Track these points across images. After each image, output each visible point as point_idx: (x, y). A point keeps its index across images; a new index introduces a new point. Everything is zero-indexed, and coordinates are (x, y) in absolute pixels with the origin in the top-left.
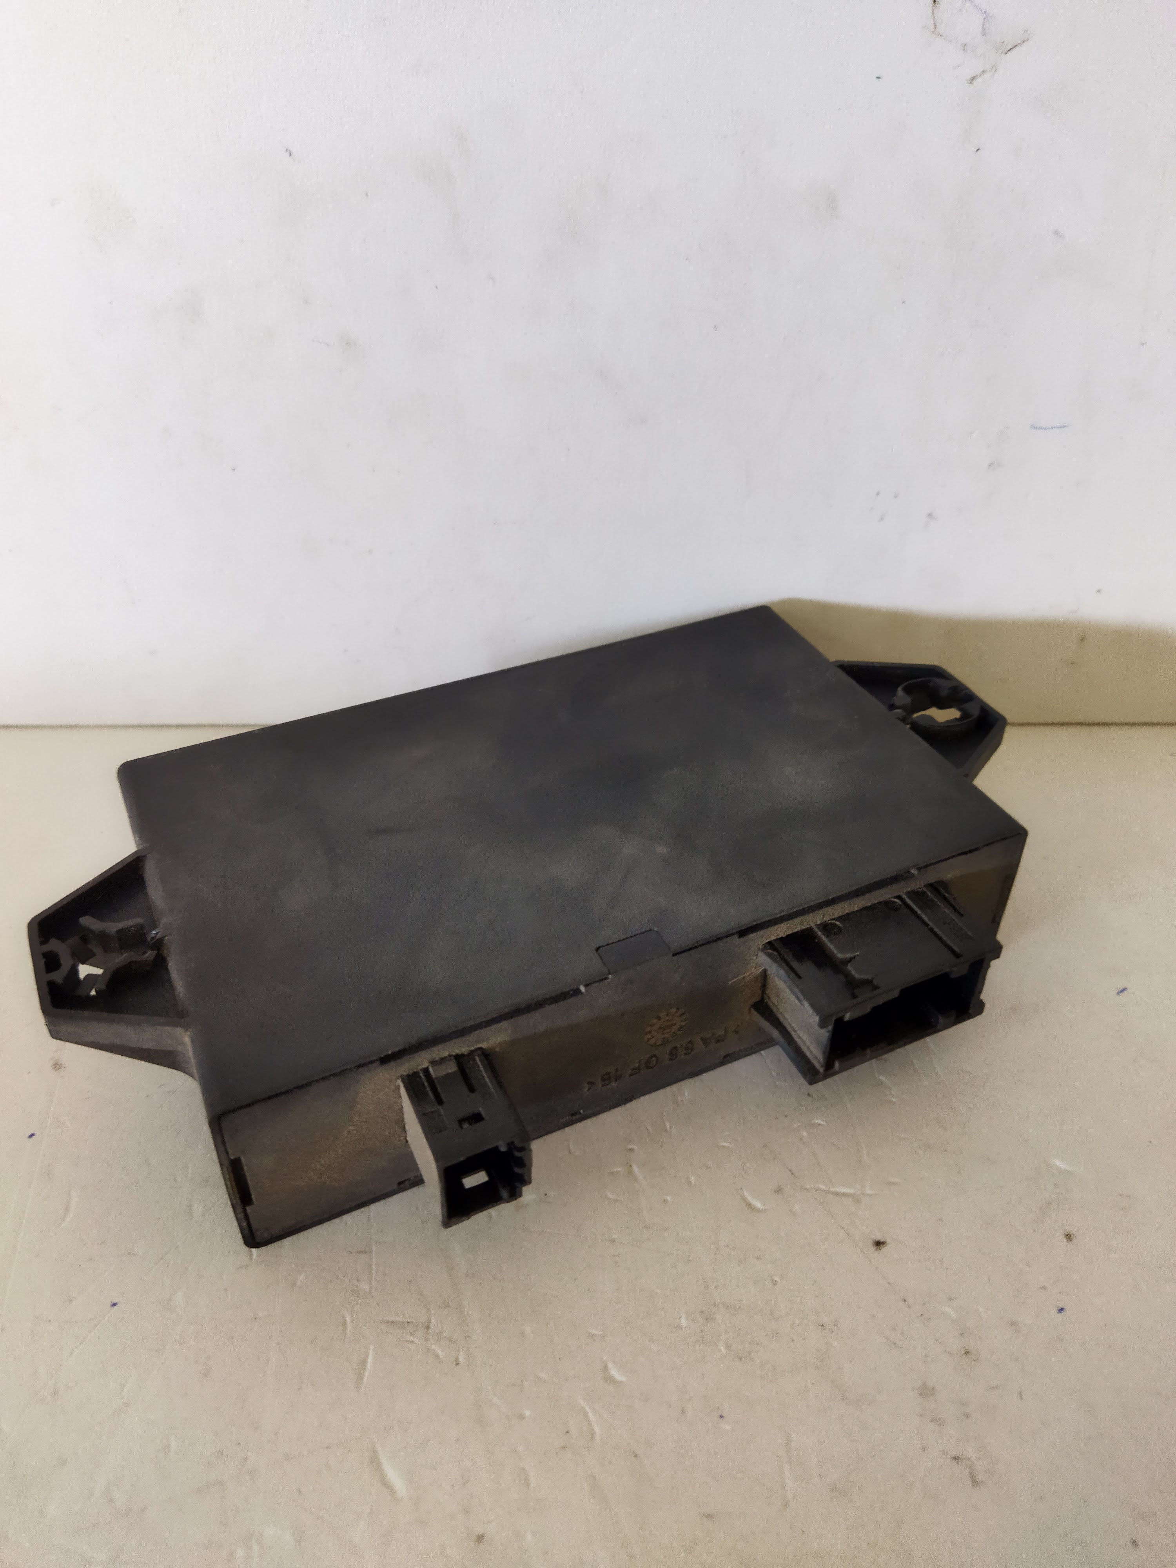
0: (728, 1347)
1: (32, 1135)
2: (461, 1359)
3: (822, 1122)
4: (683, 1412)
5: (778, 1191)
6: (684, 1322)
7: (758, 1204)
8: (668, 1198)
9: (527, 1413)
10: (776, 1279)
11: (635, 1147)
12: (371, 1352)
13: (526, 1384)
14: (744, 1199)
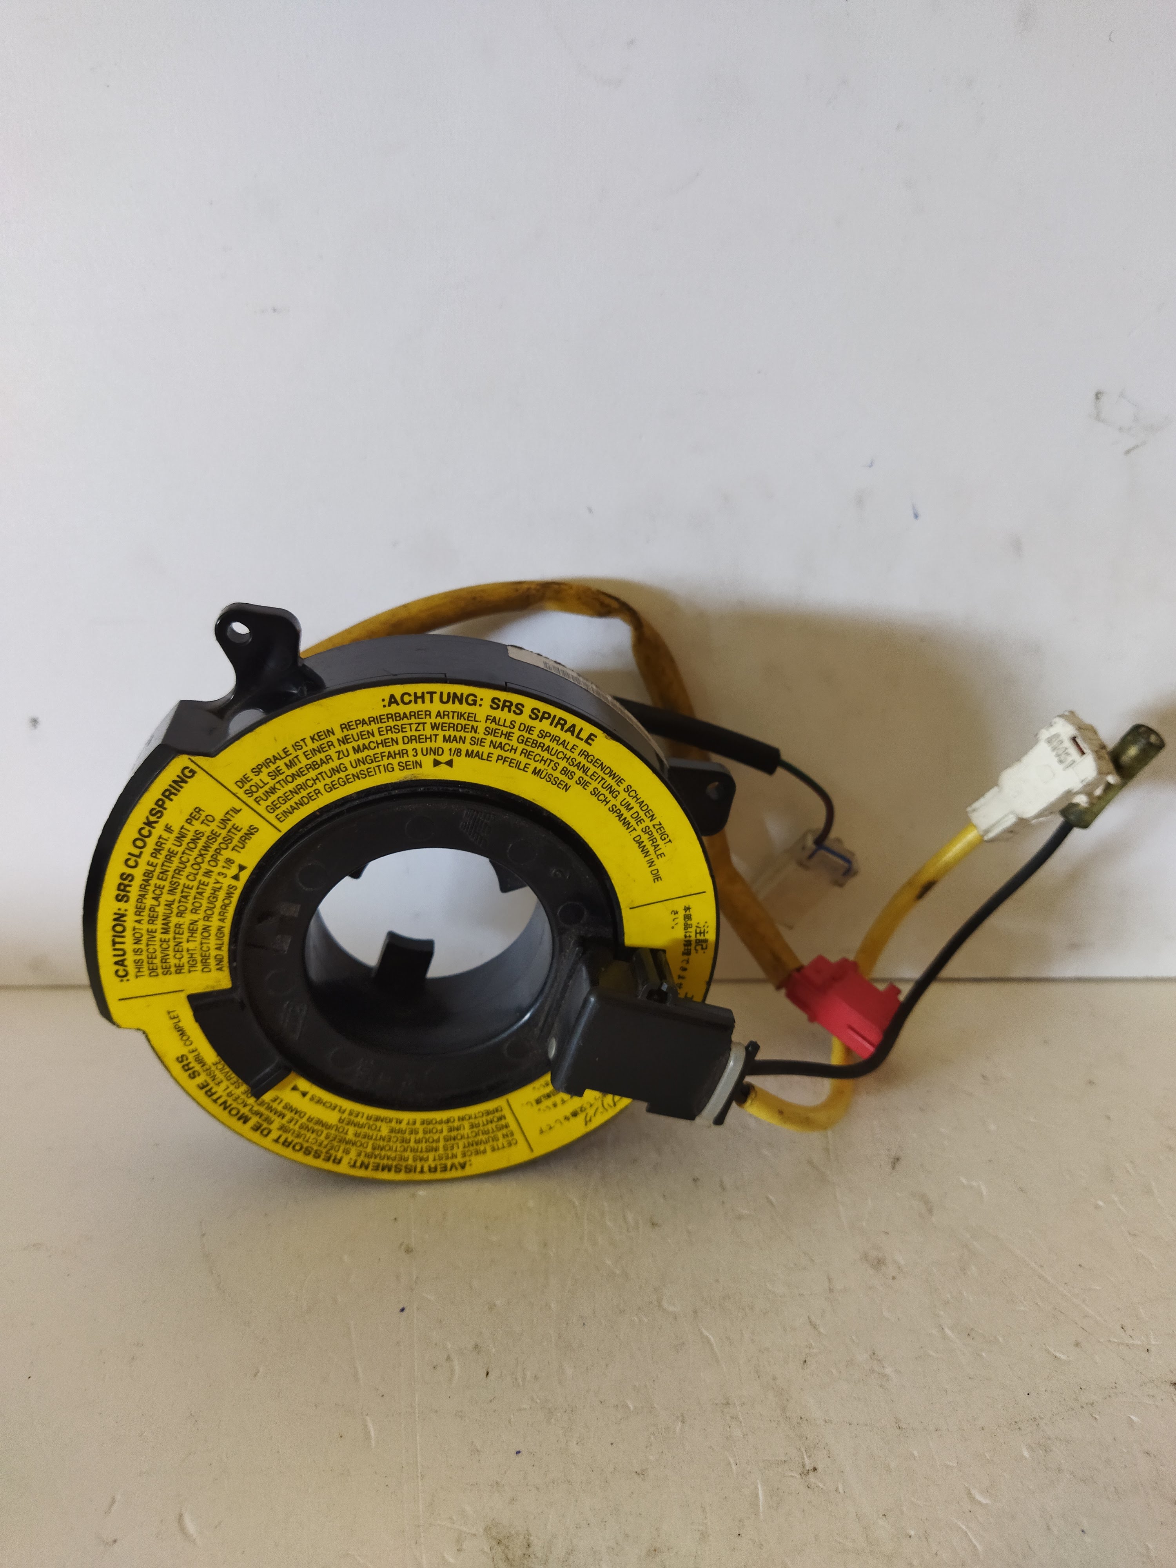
0: (1072, 1473)
1: (402, 1310)
2: (841, 1491)
3: (1098, 1288)
4: (1048, 1528)
5: (1077, 1345)
6: (1026, 1454)
7: (1063, 1357)
8: (983, 1354)
9: (912, 1533)
10: (1096, 1417)
11: (942, 1313)
12: (759, 1486)
13: (905, 1509)
14: (1048, 1352)
